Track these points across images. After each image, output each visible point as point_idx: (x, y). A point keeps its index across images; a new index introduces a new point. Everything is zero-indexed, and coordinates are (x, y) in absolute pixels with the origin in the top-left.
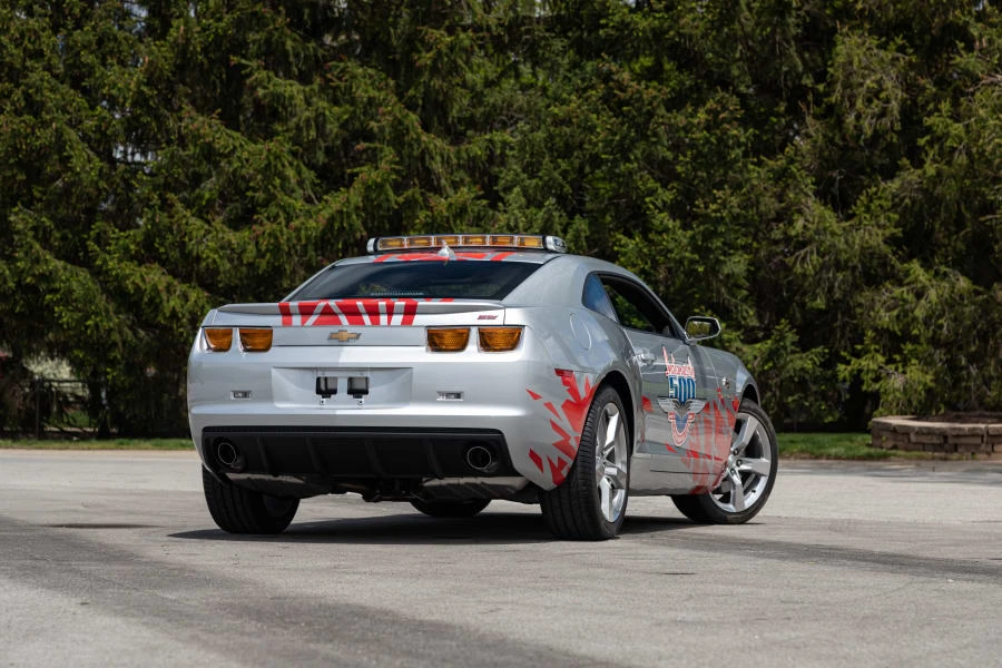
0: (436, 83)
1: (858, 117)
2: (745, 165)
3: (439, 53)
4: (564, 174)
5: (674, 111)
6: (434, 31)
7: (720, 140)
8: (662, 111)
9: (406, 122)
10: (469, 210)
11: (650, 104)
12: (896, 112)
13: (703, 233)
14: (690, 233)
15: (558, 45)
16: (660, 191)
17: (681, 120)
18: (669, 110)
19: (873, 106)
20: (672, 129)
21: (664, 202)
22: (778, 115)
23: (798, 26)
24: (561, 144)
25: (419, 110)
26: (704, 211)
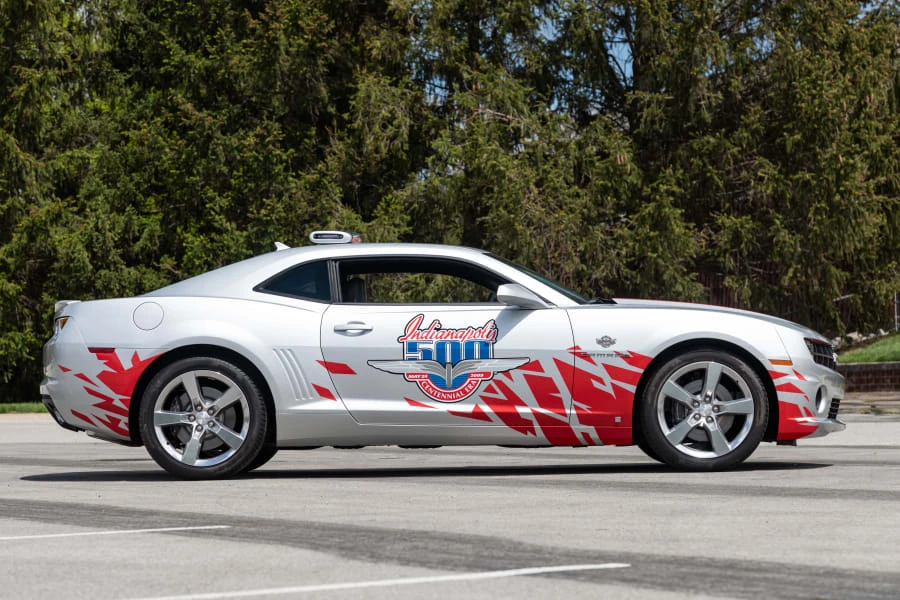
0: (28, 111)
1: (376, 139)
2: (286, 178)
3: (31, 87)
4: (138, 185)
5: (229, 134)
6: (27, 69)
7: (266, 158)
8: (218, 134)
9: (7, 144)
10: (63, 215)
11: (210, 128)
12: (405, 136)
13: (256, 233)
14: (245, 233)
15: (122, 78)
16: (218, 198)
17: (234, 142)
18: (224, 133)
19: (388, 130)
20: (227, 148)
21: (221, 207)
22: (310, 138)
23: (324, 65)
24: (134, 161)
25: (13, 132)
26: (257, 216)
